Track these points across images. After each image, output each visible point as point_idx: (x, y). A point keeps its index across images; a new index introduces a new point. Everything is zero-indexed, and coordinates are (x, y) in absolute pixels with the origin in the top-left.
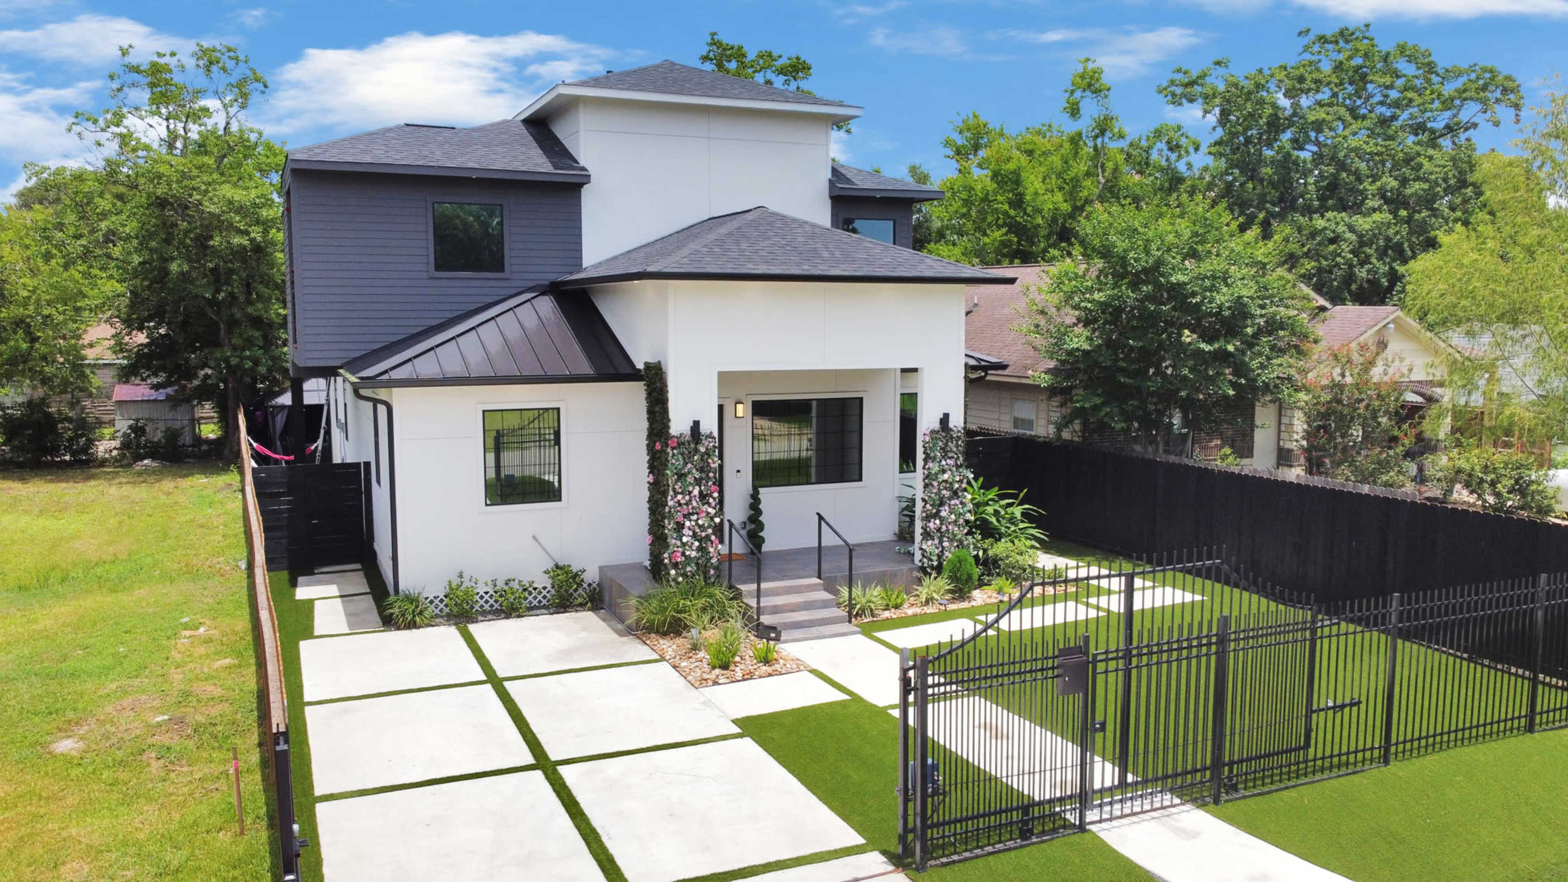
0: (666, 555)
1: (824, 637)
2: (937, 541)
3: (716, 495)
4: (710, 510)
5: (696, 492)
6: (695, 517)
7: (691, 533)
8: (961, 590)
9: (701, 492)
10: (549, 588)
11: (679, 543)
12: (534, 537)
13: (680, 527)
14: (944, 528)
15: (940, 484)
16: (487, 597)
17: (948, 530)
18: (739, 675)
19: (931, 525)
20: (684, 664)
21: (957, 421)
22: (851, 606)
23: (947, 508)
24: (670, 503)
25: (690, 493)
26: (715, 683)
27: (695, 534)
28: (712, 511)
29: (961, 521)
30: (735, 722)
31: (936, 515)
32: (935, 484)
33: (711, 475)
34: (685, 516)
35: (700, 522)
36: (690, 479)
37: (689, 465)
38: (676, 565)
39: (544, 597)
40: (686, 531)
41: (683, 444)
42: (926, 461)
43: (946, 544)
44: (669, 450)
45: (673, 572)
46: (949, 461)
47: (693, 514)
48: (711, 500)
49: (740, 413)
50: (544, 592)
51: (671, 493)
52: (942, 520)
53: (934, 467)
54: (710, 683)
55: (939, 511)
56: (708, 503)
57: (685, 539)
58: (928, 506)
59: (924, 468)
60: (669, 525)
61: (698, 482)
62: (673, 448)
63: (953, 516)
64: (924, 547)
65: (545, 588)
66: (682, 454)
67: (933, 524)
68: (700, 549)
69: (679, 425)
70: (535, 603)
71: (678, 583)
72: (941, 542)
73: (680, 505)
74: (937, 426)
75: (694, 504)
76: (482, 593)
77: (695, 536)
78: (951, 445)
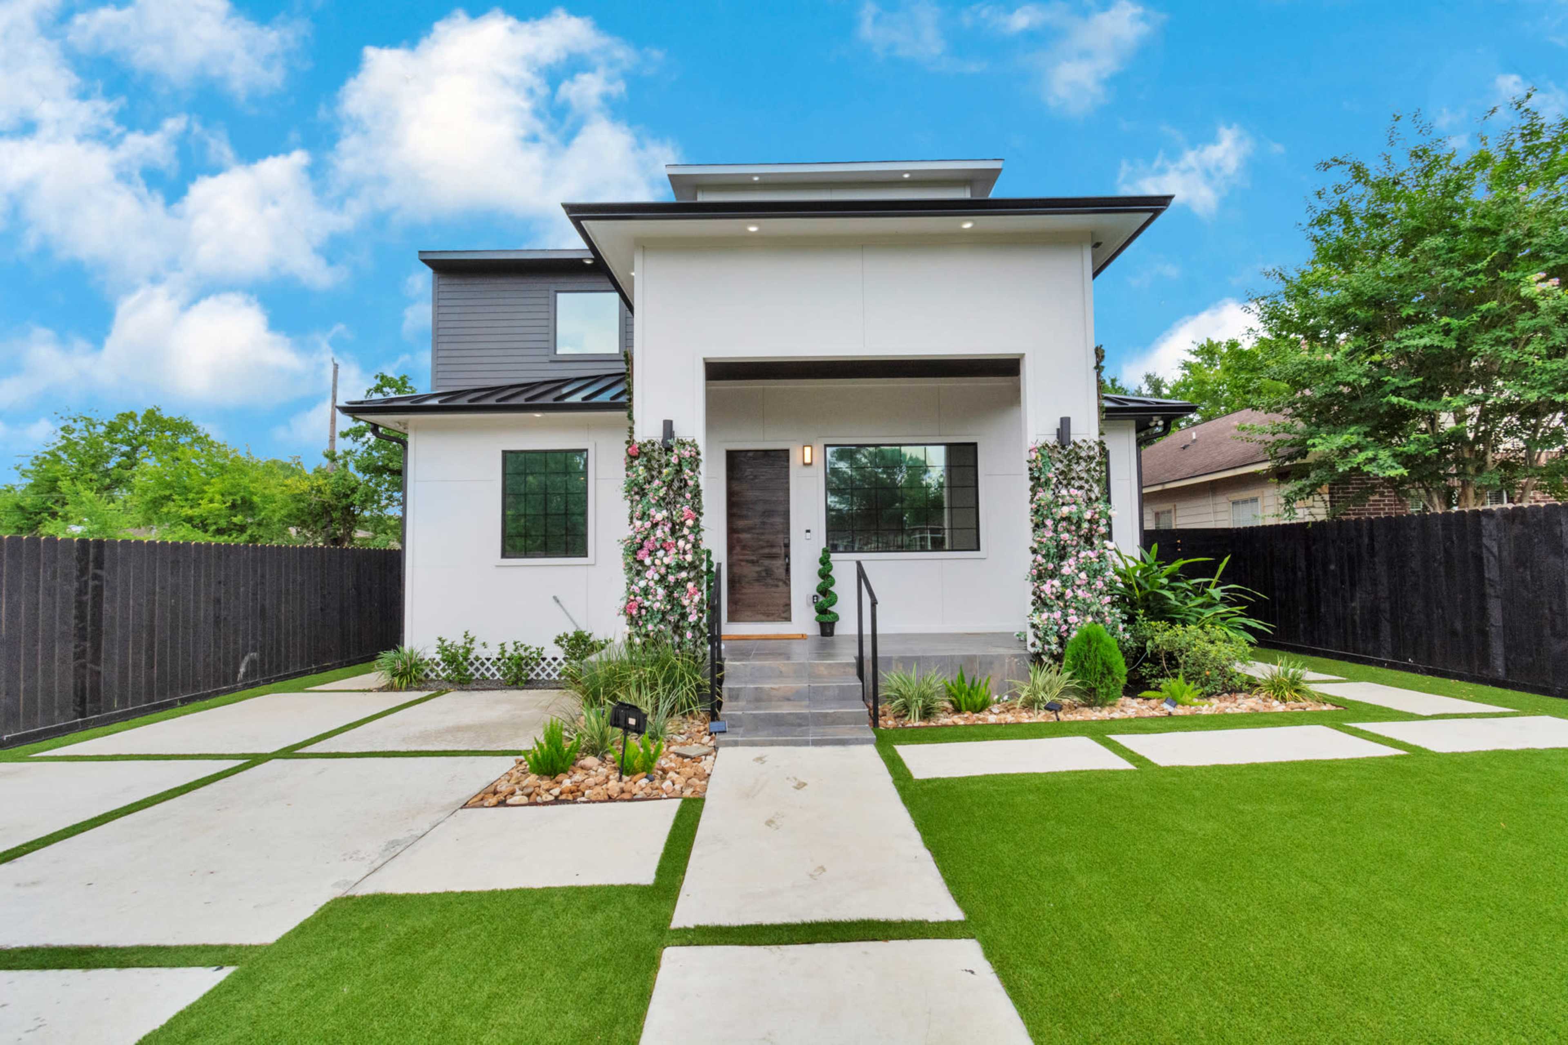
2: (1057, 615)
5: (661, 515)
6: (661, 553)
7: (656, 577)
8: (1092, 690)
9: (670, 519)
10: (560, 660)
11: (637, 589)
12: (555, 598)
14: (1069, 593)
15: (1056, 523)
17: (1076, 597)
19: (1046, 587)
23: (1072, 561)
25: (651, 519)
29: (1099, 584)
35: (667, 560)
37: (657, 482)
40: (650, 573)
41: (650, 453)
42: (1032, 489)
43: (1074, 619)
46: (1074, 492)
47: (660, 548)
49: (808, 459)
53: (1046, 496)
55: (1058, 566)
56: (682, 537)
57: (643, 584)
58: (1040, 558)
59: (1032, 501)
62: (634, 458)
63: (1083, 575)
66: (647, 467)
68: (670, 599)
69: (647, 427)
72: (1065, 615)
74: (1052, 440)
75: (659, 534)
77: (661, 580)
78: (1079, 468)
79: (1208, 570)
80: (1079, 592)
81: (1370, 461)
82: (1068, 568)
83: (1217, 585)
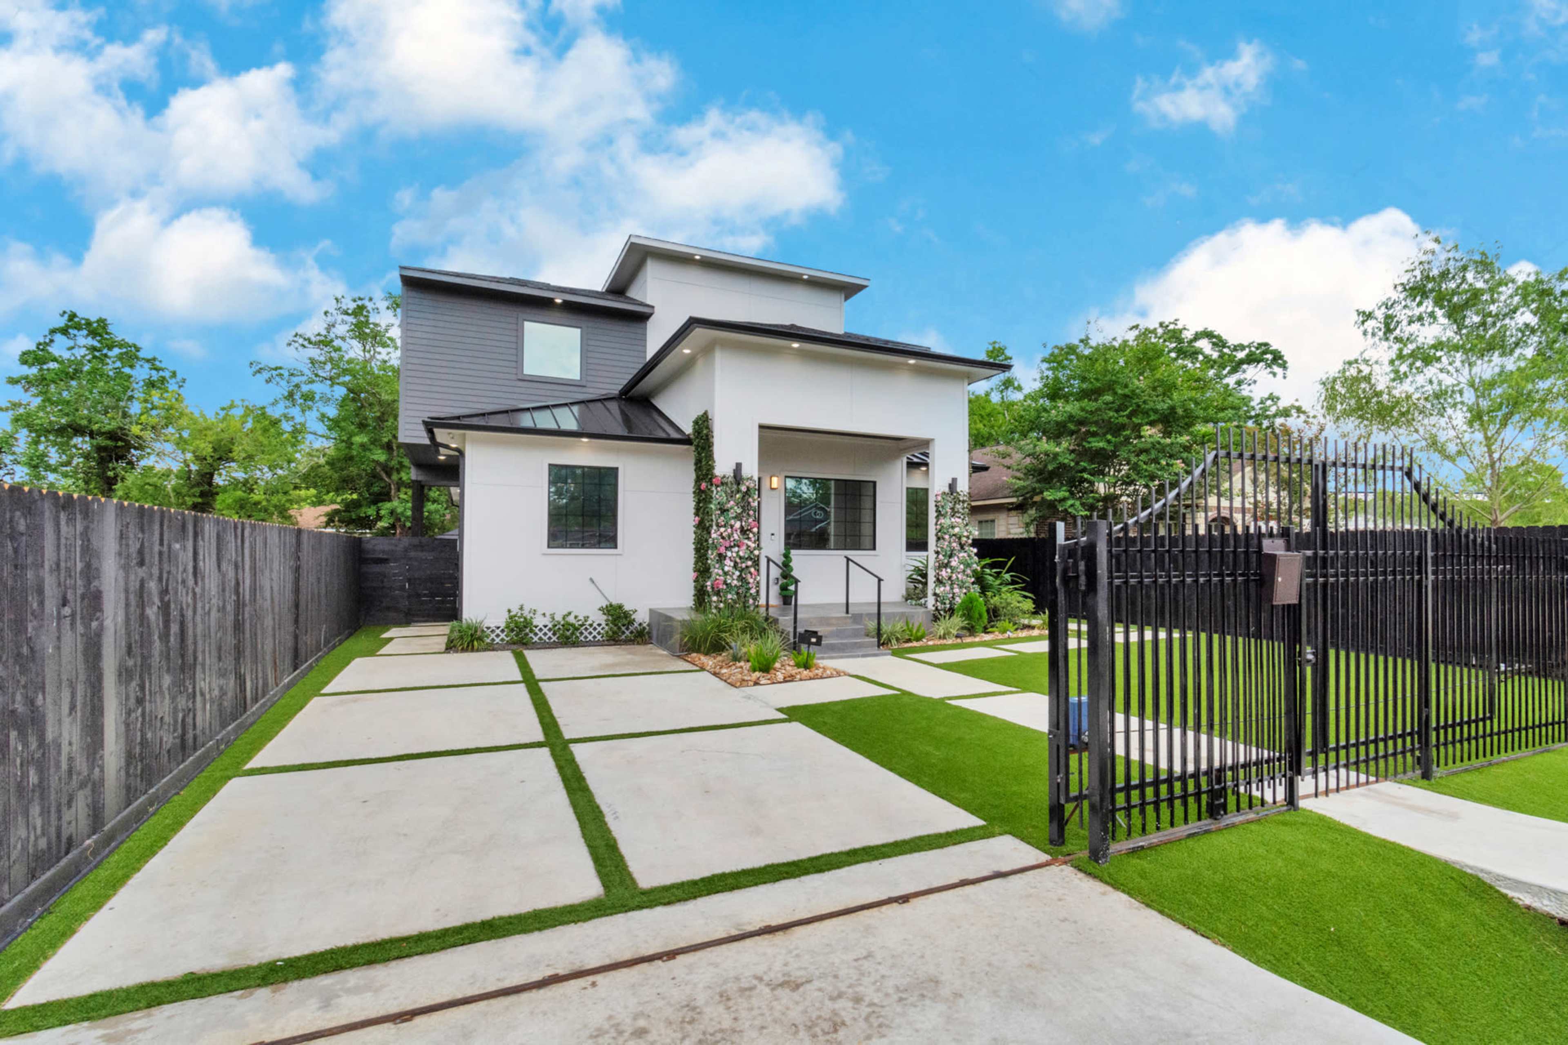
0: (709, 583)
1: (858, 656)
2: (948, 588)
3: (755, 530)
4: (750, 543)
5: (738, 525)
6: (736, 549)
7: (732, 564)
8: (973, 627)
9: (742, 527)
10: (604, 625)
11: (720, 572)
12: (591, 578)
13: (721, 557)
14: (954, 577)
15: (950, 537)
16: (545, 630)
17: (958, 578)
18: (780, 676)
20: (724, 671)
21: (963, 487)
22: (879, 634)
24: (714, 536)
25: (732, 527)
26: (756, 683)
27: (736, 563)
28: (753, 545)
30: (780, 710)
31: (946, 566)
32: (947, 537)
33: (751, 512)
34: (727, 548)
35: (741, 554)
36: (732, 514)
37: (732, 503)
38: (718, 593)
39: (599, 633)
40: (727, 562)
41: (726, 484)
42: (937, 517)
43: (956, 590)
44: (714, 488)
45: (715, 598)
46: (958, 518)
47: (735, 546)
48: (751, 535)
49: (774, 485)
50: (599, 629)
51: (715, 527)
52: (953, 569)
53: (946, 521)
54: (751, 683)
55: (949, 562)
56: (749, 539)
57: (726, 569)
58: (941, 557)
59: (936, 523)
60: (712, 555)
61: (738, 517)
62: (717, 486)
64: (938, 591)
65: (599, 625)
66: (726, 492)
67: (944, 573)
68: (741, 578)
69: (722, 467)
70: (590, 638)
71: (719, 610)
72: (952, 589)
73: (723, 538)
74: (947, 490)
75: (736, 536)
76: (541, 626)
77: (735, 566)
78: (959, 507)
79: (1001, 565)
80: (960, 576)
81: (1072, 505)
82: (954, 562)
83: (1007, 572)
